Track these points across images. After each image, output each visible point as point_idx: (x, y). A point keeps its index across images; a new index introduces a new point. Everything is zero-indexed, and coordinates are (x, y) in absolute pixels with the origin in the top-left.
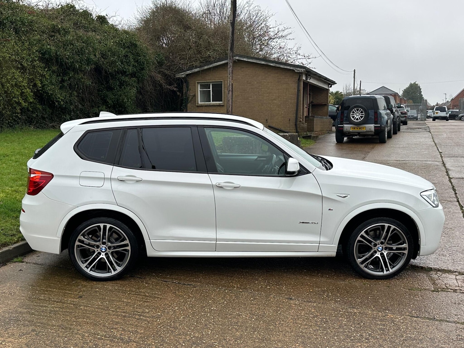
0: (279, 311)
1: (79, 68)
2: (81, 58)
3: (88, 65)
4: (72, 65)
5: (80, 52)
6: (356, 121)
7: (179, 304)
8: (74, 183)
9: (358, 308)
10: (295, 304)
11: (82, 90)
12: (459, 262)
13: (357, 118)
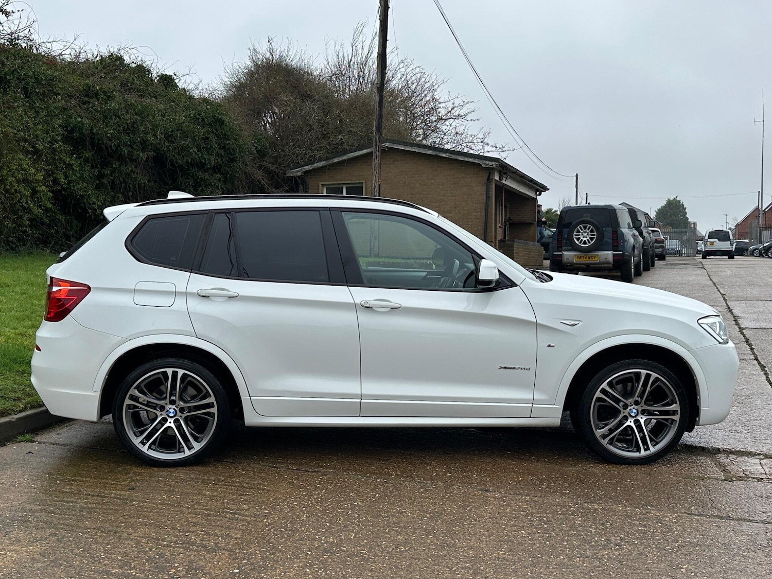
0: (468, 507)
1: (128, 155)
2: (132, 140)
3: (143, 150)
4: (117, 150)
5: (131, 129)
6: (583, 246)
7: (299, 498)
8: (126, 300)
9: (599, 503)
10: (495, 498)
11: (132, 192)
12: (764, 441)
13: (585, 241)
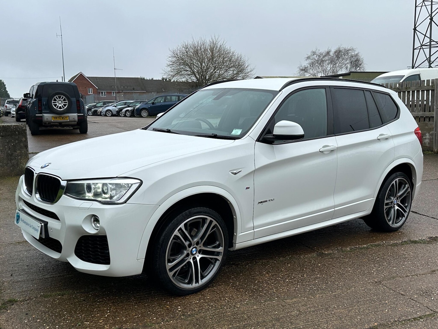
6: (59, 110)
13: (60, 107)
